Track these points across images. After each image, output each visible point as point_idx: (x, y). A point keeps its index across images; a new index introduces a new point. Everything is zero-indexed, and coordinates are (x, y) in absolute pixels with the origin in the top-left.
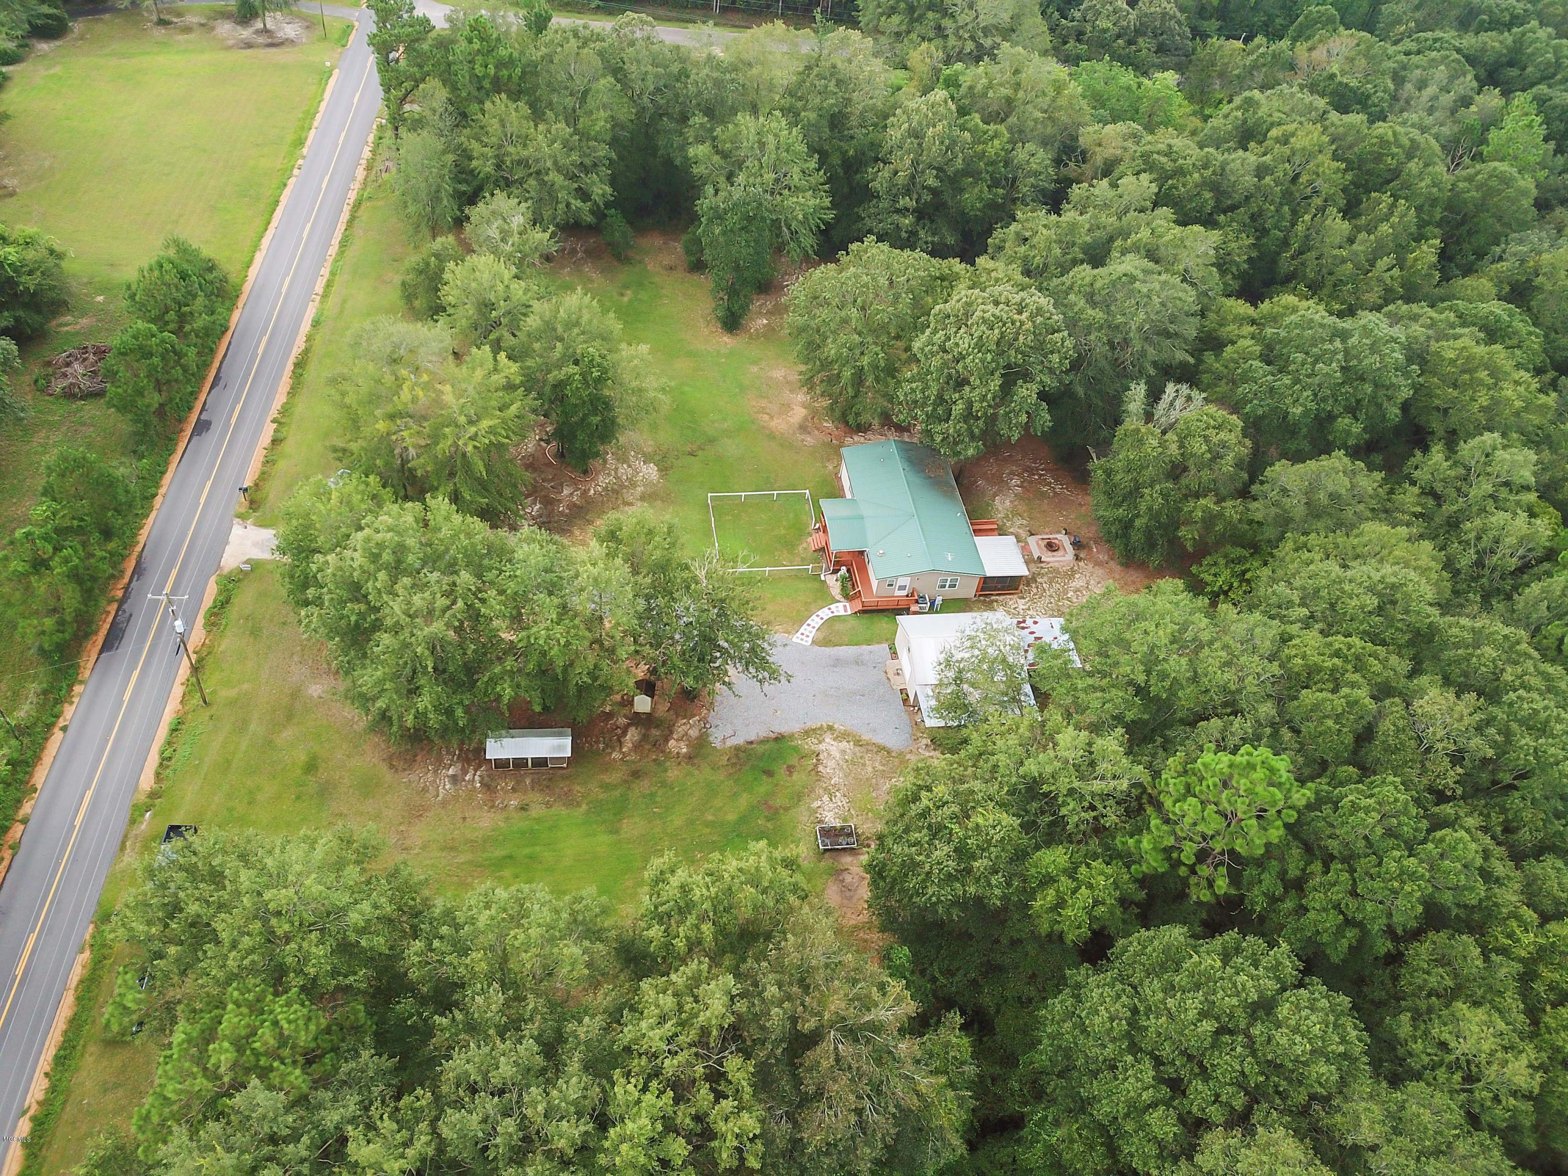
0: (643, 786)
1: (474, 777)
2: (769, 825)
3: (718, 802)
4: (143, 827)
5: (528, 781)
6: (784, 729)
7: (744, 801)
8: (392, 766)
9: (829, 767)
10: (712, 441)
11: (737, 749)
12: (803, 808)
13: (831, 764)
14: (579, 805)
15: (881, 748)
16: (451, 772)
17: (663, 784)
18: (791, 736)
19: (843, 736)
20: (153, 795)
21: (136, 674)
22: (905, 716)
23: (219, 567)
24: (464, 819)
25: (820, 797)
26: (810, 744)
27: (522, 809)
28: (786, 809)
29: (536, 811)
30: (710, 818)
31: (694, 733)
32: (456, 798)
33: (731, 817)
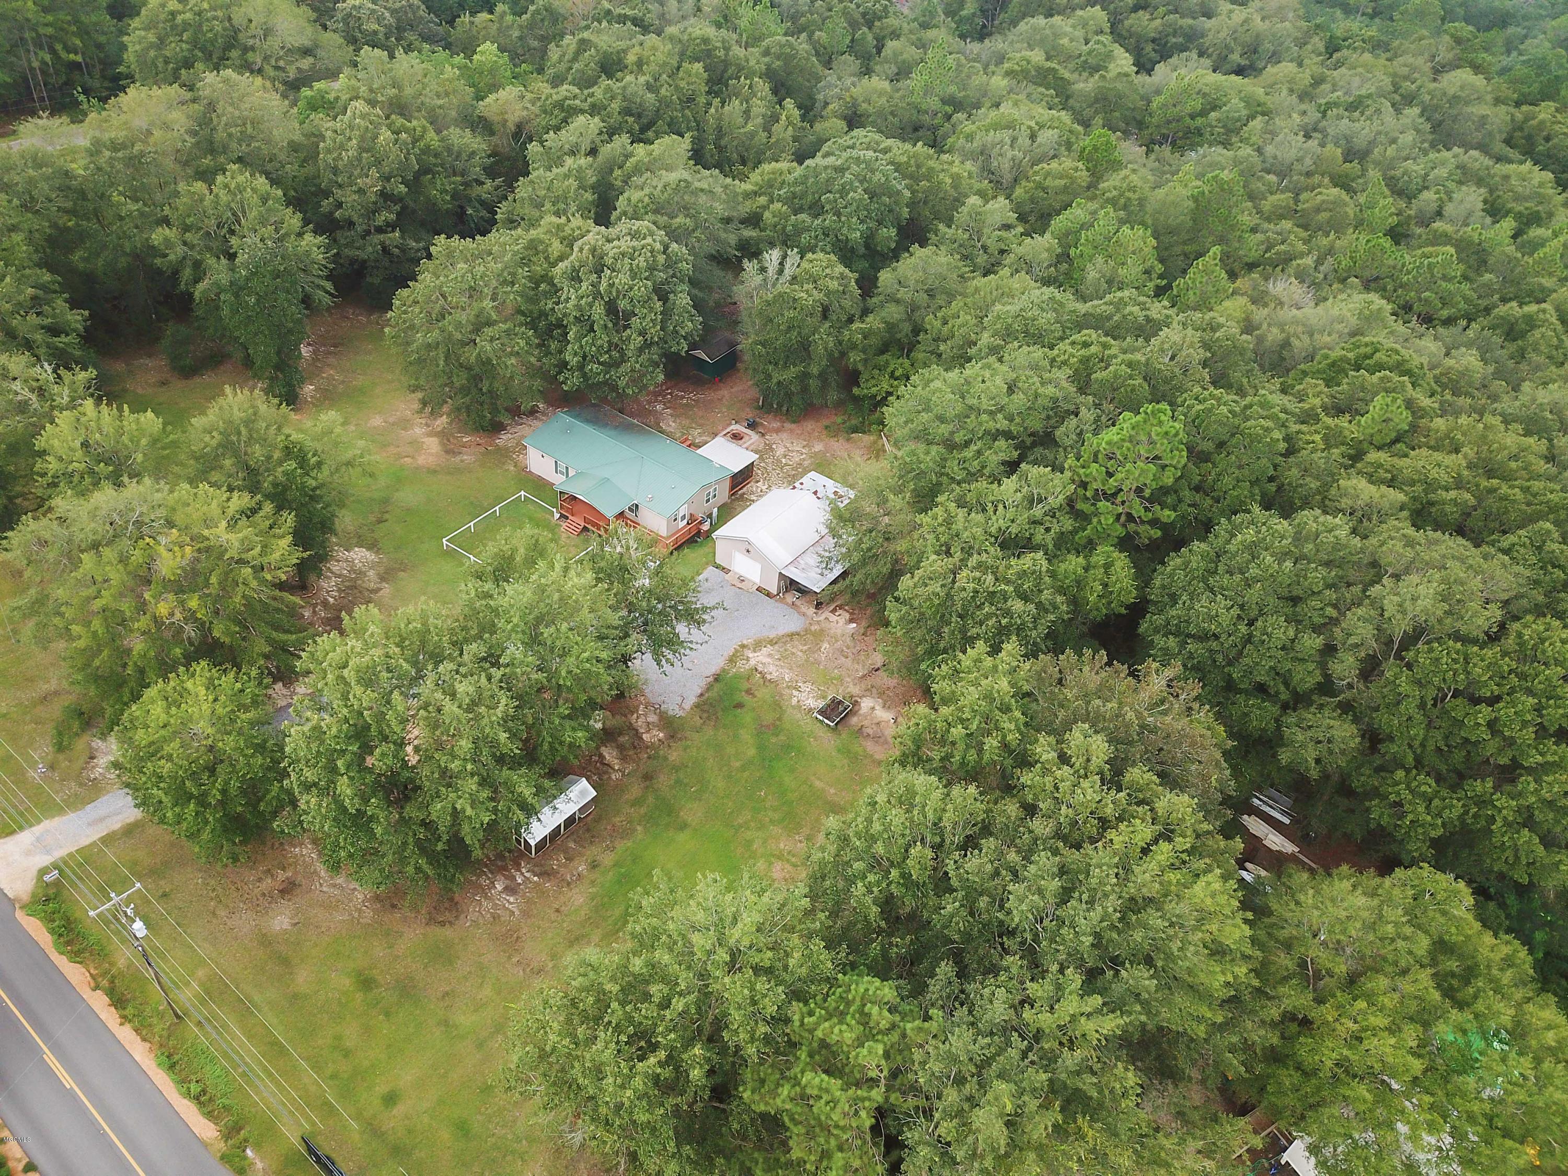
0: (664, 781)
1: (524, 875)
2: (782, 738)
3: (730, 750)
4: (259, 1165)
5: (572, 845)
6: (714, 669)
7: (746, 735)
8: (442, 924)
9: (773, 671)
10: (386, 501)
11: (697, 706)
12: (789, 710)
13: (772, 668)
14: (635, 830)
15: (791, 635)
16: (499, 887)
17: (676, 769)
18: (723, 670)
19: (758, 645)
20: (229, 1133)
21: (50, 1059)
22: (780, 605)
23: (12, 902)
24: (558, 911)
25: (792, 696)
26: (742, 667)
27: (594, 867)
28: (780, 719)
29: (608, 859)
30: (738, 764)
31: (653, 718)
32: (529, 901)
33: (752, 752)
